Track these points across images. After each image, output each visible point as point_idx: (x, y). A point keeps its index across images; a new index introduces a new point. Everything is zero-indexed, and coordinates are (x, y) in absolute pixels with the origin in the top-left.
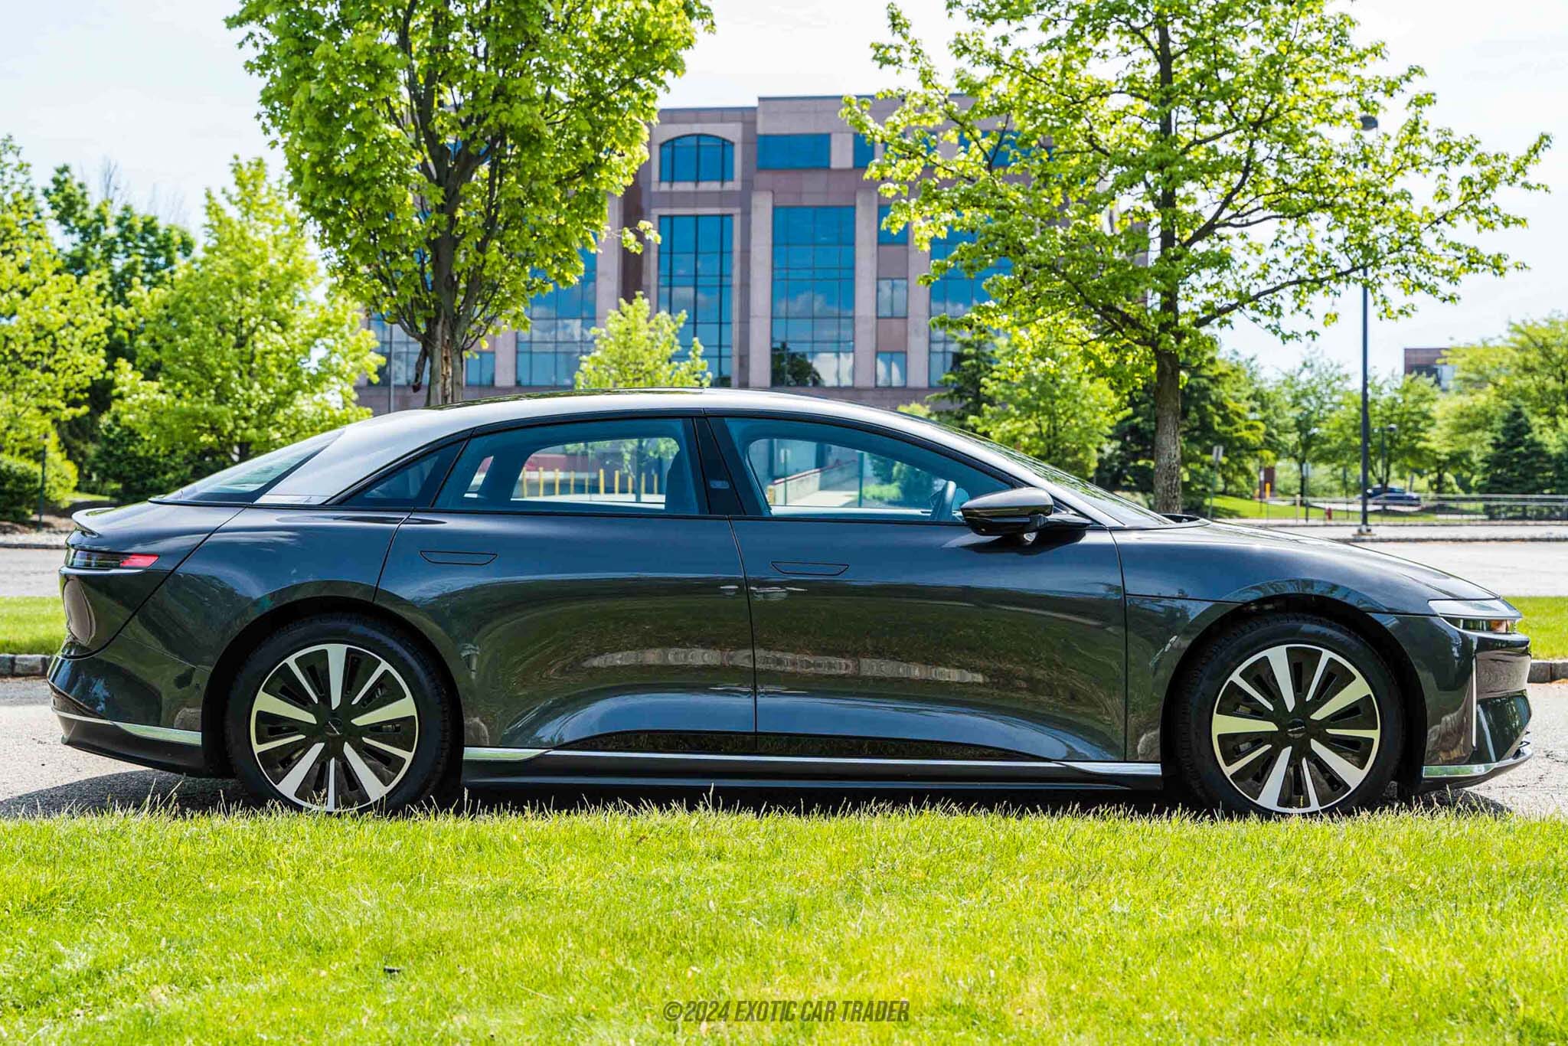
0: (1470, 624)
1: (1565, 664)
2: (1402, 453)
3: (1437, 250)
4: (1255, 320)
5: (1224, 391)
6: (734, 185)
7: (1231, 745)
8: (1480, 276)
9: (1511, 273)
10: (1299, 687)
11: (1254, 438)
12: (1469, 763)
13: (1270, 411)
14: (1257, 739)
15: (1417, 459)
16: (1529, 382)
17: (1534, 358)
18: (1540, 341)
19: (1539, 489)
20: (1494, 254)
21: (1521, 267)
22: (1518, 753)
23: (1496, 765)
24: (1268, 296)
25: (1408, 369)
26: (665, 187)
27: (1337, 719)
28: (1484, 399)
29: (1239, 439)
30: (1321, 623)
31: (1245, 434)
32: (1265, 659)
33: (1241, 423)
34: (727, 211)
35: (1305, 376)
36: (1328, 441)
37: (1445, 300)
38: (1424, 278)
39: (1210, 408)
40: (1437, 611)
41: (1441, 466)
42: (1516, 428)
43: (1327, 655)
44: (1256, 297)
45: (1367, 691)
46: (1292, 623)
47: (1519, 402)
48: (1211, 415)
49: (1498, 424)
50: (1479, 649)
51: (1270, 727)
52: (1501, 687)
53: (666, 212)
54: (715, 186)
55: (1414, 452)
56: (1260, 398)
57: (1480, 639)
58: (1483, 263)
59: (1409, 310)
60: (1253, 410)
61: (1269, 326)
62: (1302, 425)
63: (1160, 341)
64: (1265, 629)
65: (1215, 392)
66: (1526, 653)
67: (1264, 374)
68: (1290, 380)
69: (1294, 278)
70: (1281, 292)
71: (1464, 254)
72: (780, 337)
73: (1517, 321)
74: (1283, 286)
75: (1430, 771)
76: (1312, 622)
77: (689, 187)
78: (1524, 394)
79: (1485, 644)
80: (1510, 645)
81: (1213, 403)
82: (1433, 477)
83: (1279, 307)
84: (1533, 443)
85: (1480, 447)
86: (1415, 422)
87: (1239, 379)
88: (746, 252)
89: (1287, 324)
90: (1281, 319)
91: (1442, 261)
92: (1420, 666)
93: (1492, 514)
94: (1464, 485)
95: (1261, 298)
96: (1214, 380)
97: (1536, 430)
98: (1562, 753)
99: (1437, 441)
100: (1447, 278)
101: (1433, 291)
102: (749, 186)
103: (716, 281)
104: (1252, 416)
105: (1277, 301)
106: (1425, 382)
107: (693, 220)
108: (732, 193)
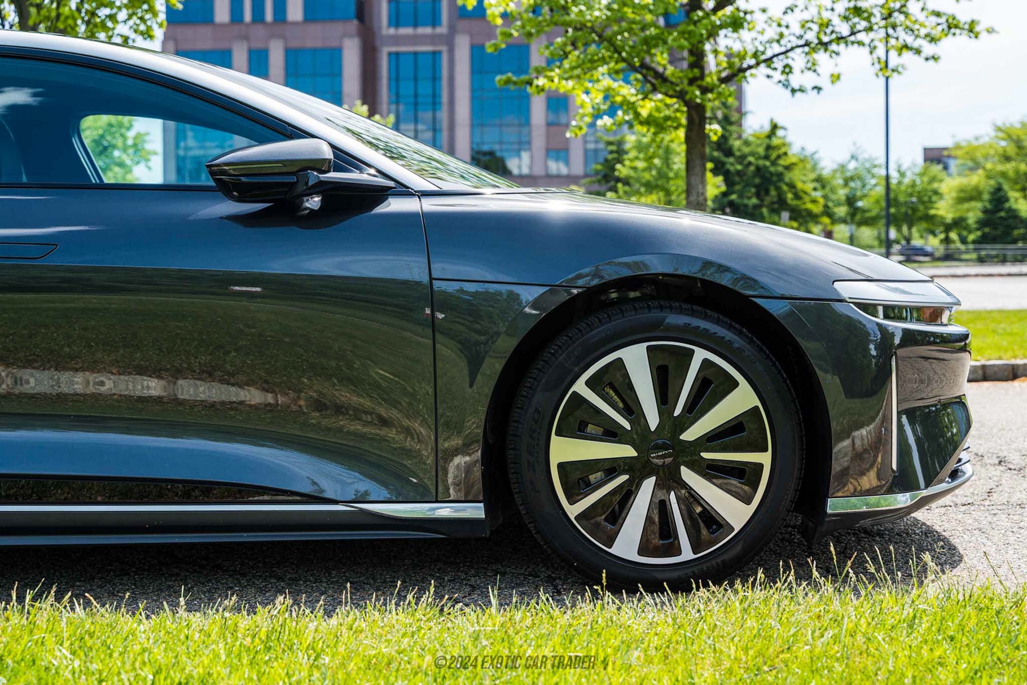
0: (892, 311)
1: (1025, 365)
2: (920, 219)
3: (921, 17)
4: (768, 77)
5: (794, 176)
6: (442, 30)
7: (575, 476)
8: (957, 37)
9: (984, 35)
10: (665, 397)
11: (816, 209)
12: (890, 491)
13: (828, 189)
14: (611, 468)
15: (931, 223)
16: (1009, 167)
17: (1012, 150)
18: (1015, 137)
19: (1015, 242)
20: (969, 20)
21: (990, 31)
22: (954, 474)
23: (925, 493)
24: (781, 57)
25: (926, 160)
26: (392, 31)
27: (715, 439)
28: (976, 179)
29: (806, 210)
30: (693, 314)
31: (810, 206)
32: (619, 362)
33: (807, 199)
34: (437, 48)
35: (852, 165)
36: (868, 211)
37: (927, 59)
38: (910, 40)
39: (785, 188)
40: (845, 295)
41: (948, 228)
42: (998, 198)
43: (700, 355)
44: (770, 59)
45: (754, 401)
46: (655, 314)
47: (1001, 180)
48: (785, 193)
49: (986, 196)
50: (903, 344)
51: (627, 451)
52: (934, 393)
53: (394, 49)
54: (428, 30)
55: (929, 218)
56: (821, 182)
57: (906, 332)
58: (960, 28)
59: (900, 69)
60: (815, 189)
61: (780, 82)
62: (851, 201)
63: (686, 93)
64: (618, 323)
65: (788, 177)
66: (964, 349)
67: (822, 164)
68: (843, 167)
69: (802, 42)
70: (790, 54)
71: (942, 20)
72: (477, 139)
73: (999, 123)
74: (792, 49)
75: (835, 505)
76: (681, 311)
77: (409, 31)
78: (1004, 174)
79: (910, 338)
80: (945, 340)
81: (787, 184)
82: (942, 236)
83: (791, 68)
84: (1010, 210)
85: (974, 213)
86: (928, 197)
87: (804, 168)
88: (451, 79)
89: (795, 80)
90: (791, 77)
91: (925, 26)
92: (821, 369)
93: (981, 261)
94: (963, 241)
95: (775, 59)
96: (788, 168)
97: (1012, 200)
98: (1015, 459)
99: (944, 209)
100: (928, 39)
101: (918, 52)
102: (453, 30)
103: (430, 100)
104: (814, 194)
105: (790, 62)
106: (937, 169)
107: (412, 57)
108: (440, 36)
